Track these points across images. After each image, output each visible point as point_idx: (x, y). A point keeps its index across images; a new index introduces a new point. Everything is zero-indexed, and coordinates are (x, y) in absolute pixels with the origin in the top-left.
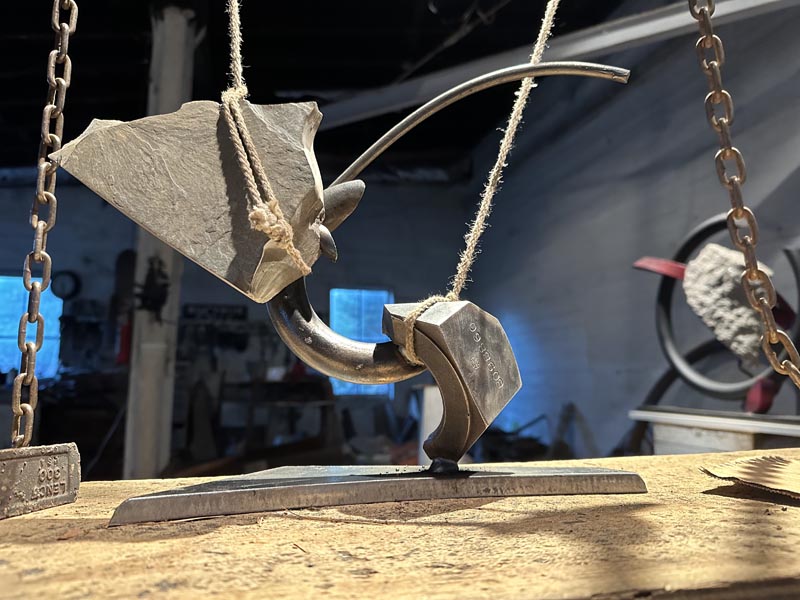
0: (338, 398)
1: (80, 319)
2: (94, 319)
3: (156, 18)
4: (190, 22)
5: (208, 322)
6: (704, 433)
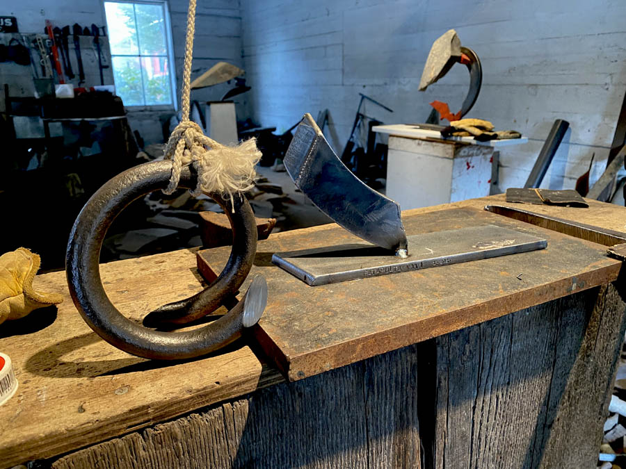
6: (424, 143)
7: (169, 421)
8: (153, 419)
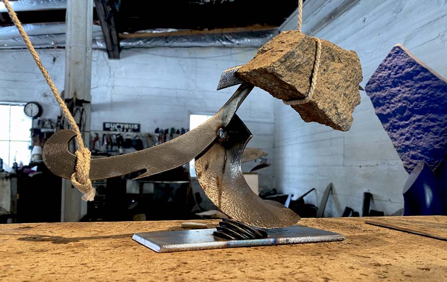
1: (43, 130)
2: (50, 130)
5: (117, 133)
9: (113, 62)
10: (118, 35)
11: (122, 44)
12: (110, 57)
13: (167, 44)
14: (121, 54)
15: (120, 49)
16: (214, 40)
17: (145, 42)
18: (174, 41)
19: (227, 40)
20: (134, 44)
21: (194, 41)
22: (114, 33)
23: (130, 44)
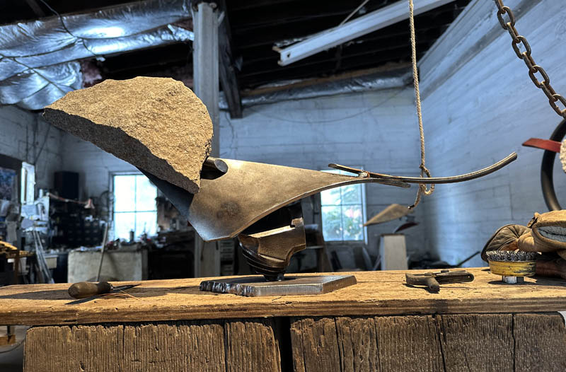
0: (329, 243)
3: (194, 11)
4: (214, 10)
7: (86, 325)
8: (78, 320)
9: (236, 122)
10: (239, 94)
11: (244, 102)
12: (232, 117)
13: (291, 97)
14: (243, 113)
15: (243, 107)
16: (342, 86)
17: (267, 98)
18: (298, 93)
19: (357, 84)
20: (256, 100)
21: (320, 90)
22: (236, 92)
23: (252, 101)
